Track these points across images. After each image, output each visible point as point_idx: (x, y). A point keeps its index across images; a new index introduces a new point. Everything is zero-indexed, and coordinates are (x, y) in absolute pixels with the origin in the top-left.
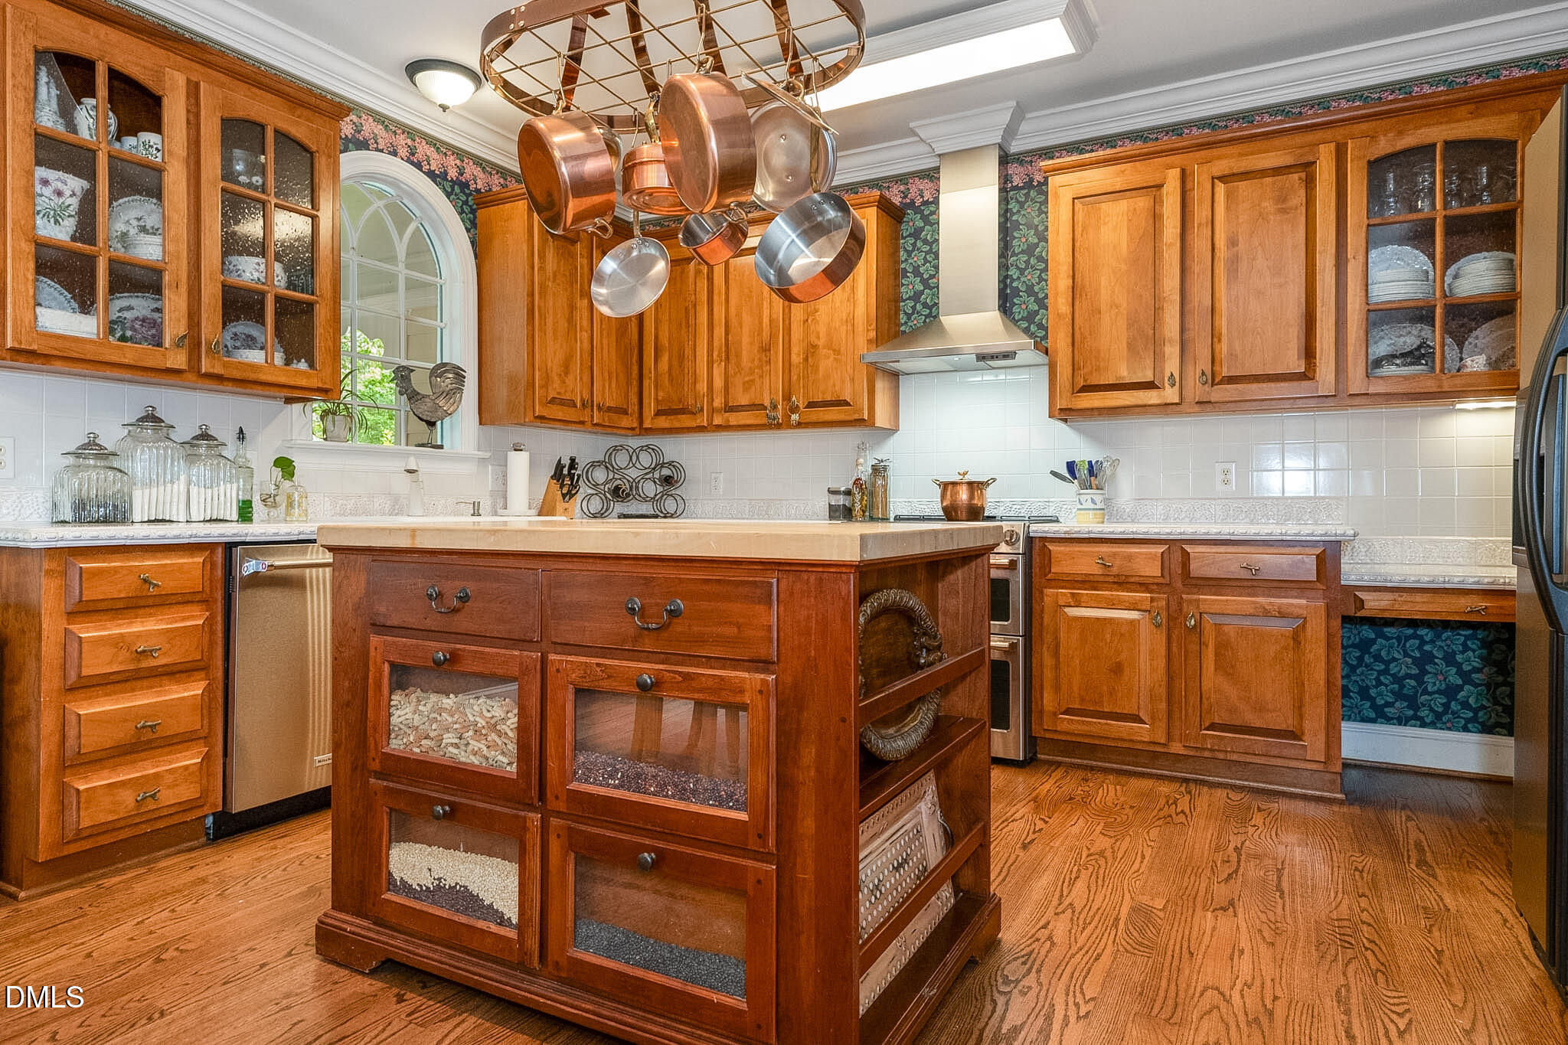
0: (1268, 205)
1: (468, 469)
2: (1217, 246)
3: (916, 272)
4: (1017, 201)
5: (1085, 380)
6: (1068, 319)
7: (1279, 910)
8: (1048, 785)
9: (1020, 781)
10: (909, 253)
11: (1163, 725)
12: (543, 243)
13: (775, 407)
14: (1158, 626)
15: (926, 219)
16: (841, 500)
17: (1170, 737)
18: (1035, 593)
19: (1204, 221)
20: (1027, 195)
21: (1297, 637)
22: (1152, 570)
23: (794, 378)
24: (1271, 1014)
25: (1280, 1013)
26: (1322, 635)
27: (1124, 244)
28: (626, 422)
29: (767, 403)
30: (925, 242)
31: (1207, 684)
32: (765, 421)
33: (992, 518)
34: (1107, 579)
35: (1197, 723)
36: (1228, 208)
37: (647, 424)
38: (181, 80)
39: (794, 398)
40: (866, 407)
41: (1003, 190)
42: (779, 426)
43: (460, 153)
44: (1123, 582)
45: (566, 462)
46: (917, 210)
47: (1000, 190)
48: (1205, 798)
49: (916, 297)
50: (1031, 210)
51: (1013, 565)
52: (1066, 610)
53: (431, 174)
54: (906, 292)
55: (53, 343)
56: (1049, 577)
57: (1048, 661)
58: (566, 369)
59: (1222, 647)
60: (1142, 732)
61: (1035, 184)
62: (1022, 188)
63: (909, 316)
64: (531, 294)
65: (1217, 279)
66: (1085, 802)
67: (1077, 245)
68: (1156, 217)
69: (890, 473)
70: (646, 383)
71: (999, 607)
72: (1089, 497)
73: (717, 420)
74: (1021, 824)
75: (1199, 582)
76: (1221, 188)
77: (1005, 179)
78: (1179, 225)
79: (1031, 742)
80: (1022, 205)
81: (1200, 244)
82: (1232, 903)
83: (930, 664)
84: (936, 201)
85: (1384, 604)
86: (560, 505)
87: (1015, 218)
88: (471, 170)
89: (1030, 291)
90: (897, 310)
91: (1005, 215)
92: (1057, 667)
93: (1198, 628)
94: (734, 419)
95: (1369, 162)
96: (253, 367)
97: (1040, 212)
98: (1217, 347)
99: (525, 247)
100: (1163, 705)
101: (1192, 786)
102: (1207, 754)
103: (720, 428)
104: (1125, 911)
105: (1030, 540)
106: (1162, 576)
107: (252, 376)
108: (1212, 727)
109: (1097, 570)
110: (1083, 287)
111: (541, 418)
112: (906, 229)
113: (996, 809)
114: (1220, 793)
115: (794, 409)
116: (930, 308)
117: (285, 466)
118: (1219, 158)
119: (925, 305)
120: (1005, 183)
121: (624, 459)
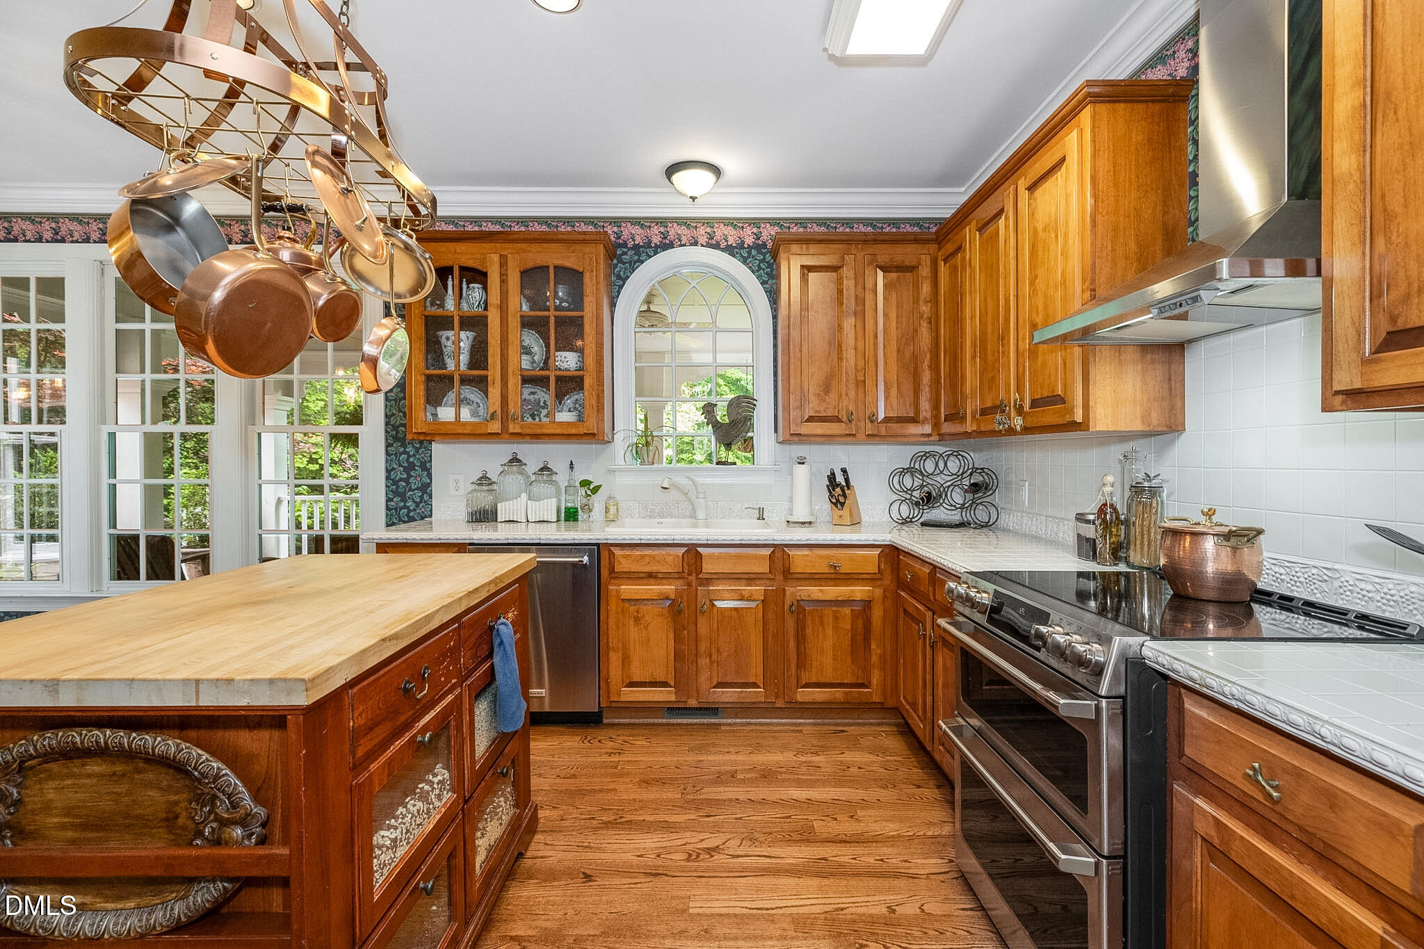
16: (1090, 531)
23: (1020, 370)
28: (917, 429)
38: (495, 258)
39: (1018, 396)
40: (1079, 403)
43: (755, 222)
53: (730, 250)
73: (974, 426)
94: (983, 424)
96: (539, 425)
103: (978, 434)
107: (539, 431)
111: (797, 436)
115: (1020, 410)
117: (588, 485)
121: (929, 466)
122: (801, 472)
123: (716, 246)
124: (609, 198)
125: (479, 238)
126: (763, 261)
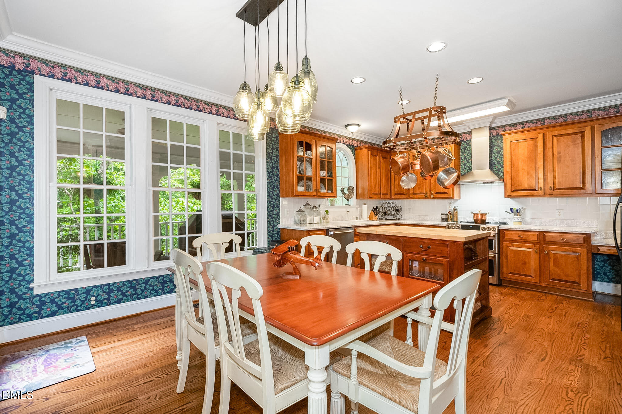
0: (570, 143)
1: (354, 209)
2: (554, 152)
3: (465, 158)
4: (494, 140)
5: (515, 188)
6: (510, 173)
7: (563, 319)
8: (505, 290)
9: (497, 289)
10: (463, 153)
11: (538, 278)
12: (371, 157)
13: (427, 194)
14: (537, 253)
15: (467, 144)
16: (444, 217)
17: (540, 282)
18: (501, 243)
19: (550, 147)
20: (497, 138)
21: (578, 258)
22: (535, 239)
23: (432, 186)
24: (554, 334)
25: (556, 333)
26: (585, 257)
27: (526, 153)
28: (388, 197)
29: (425, 193)
30: (467, 150)
31: (551, 269)
32: (424, 197)
33: (488, 223)
34: (521, 240)
35: (548, 278)
36: (557, 144)
37: (393, 197)
38: (314, 141)
39: (432, 191)
40: (452, 194)
41: (490, 137)
42: (428, 198)
43: (352, 139)
44: (526, 241)
45: (375, 207)
46: (465, 142)
47: (489, 137)
48: (549, 297)
49: (465, 165)
50: (499, 142)
51: (494, 236)
52: (510, 248)
53: (347, 145)
54: (462, 163)
55: (300, 193)
56: (505, 239)
57: (505, 260)
58: (376, 186)
59: (556, 259)
60: (532, 279)
61: (500, 135)
62: (496, 136)
63: (463, 169)
64: (368, 170)
65: (554, 163)
66: (515, 295)
67: (512, 153)
68: (535, 146)
69: (458, 210)
70: (392, 187)
71: (491, 246)
72: (517, 218)
73: (411, 197)
74: (497, 297)
75: (548, 242)
76: (555, 139)
77: (490, 134)
78: (542, 148)
79: (500, 280)
80: (496, 140)
81: (549, 153)
82: (551, 317)
83: (475, 259)
84: (471, 140)
85: (606, 250)
86: (374, 217)
87: (493, 144)
88: (354, 142)
89: (498, 163)
90: (460, 168)
91: (491, 143)
92: (507, 262)
93: (548, 254)
94: (415, 196)
95: (601, 131)
96: (324, 193)
97: (501, 142)
98: (555, 180)
99: (367, 159)
100: (538, 273)
101: (547, 294)
102: (551, 286)
103: (412, 198)
104: (522, 315)
105: (499, 230)
106: (538, 240)
107: (324, 195)
108: (553, 279)
109: (518, 238)
110: (514, 164)
111: (371, 198)
112: (462, 147)
113: (490, 294)
114: (555, 297)
115: (432, 194)
116: (469, 167)
117: (327, 211)
118: (555, 130)
119: (468, 167)
120: (491, 135)
121: (386, 205)
122: (365, 208)
123: (345, 144)
124: (335, 128)
125: (309, 134)
126: (353, 150)
